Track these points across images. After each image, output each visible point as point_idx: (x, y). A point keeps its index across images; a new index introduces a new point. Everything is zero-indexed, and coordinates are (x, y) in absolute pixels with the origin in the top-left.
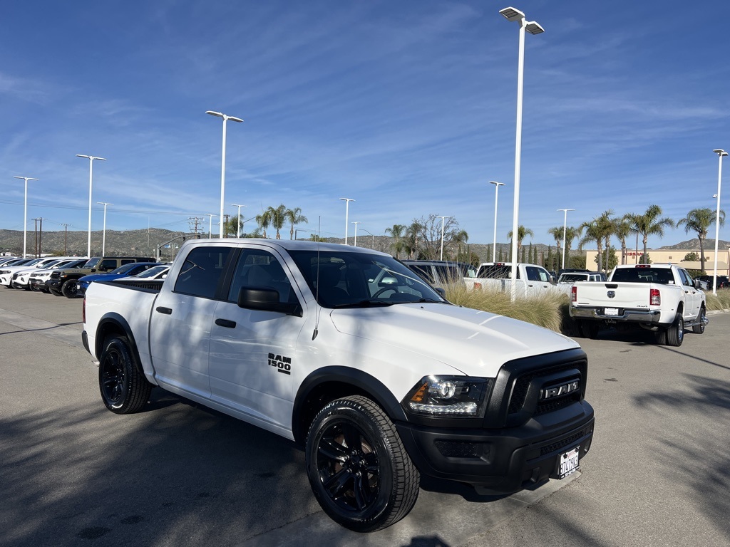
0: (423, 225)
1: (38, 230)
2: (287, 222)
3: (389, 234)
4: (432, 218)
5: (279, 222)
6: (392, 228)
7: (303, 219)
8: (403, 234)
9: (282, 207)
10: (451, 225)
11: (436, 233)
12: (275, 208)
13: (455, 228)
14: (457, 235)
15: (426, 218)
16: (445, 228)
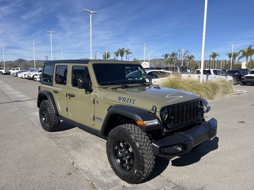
0: (176, 53)
1: (47, 60)
2: (125, 54)
3: (163, 58)
4: (180, 51)
5: (122, 54)
6: (165, 55)
7: (131, 53)
8: (169, 57)
9: (123, 49)
10: (187, 53)
11: (181, 56)
12: (121, 49)
13: (188, 54)
14: (189, 57)
15: (177, 50)
16: (184, 54)
